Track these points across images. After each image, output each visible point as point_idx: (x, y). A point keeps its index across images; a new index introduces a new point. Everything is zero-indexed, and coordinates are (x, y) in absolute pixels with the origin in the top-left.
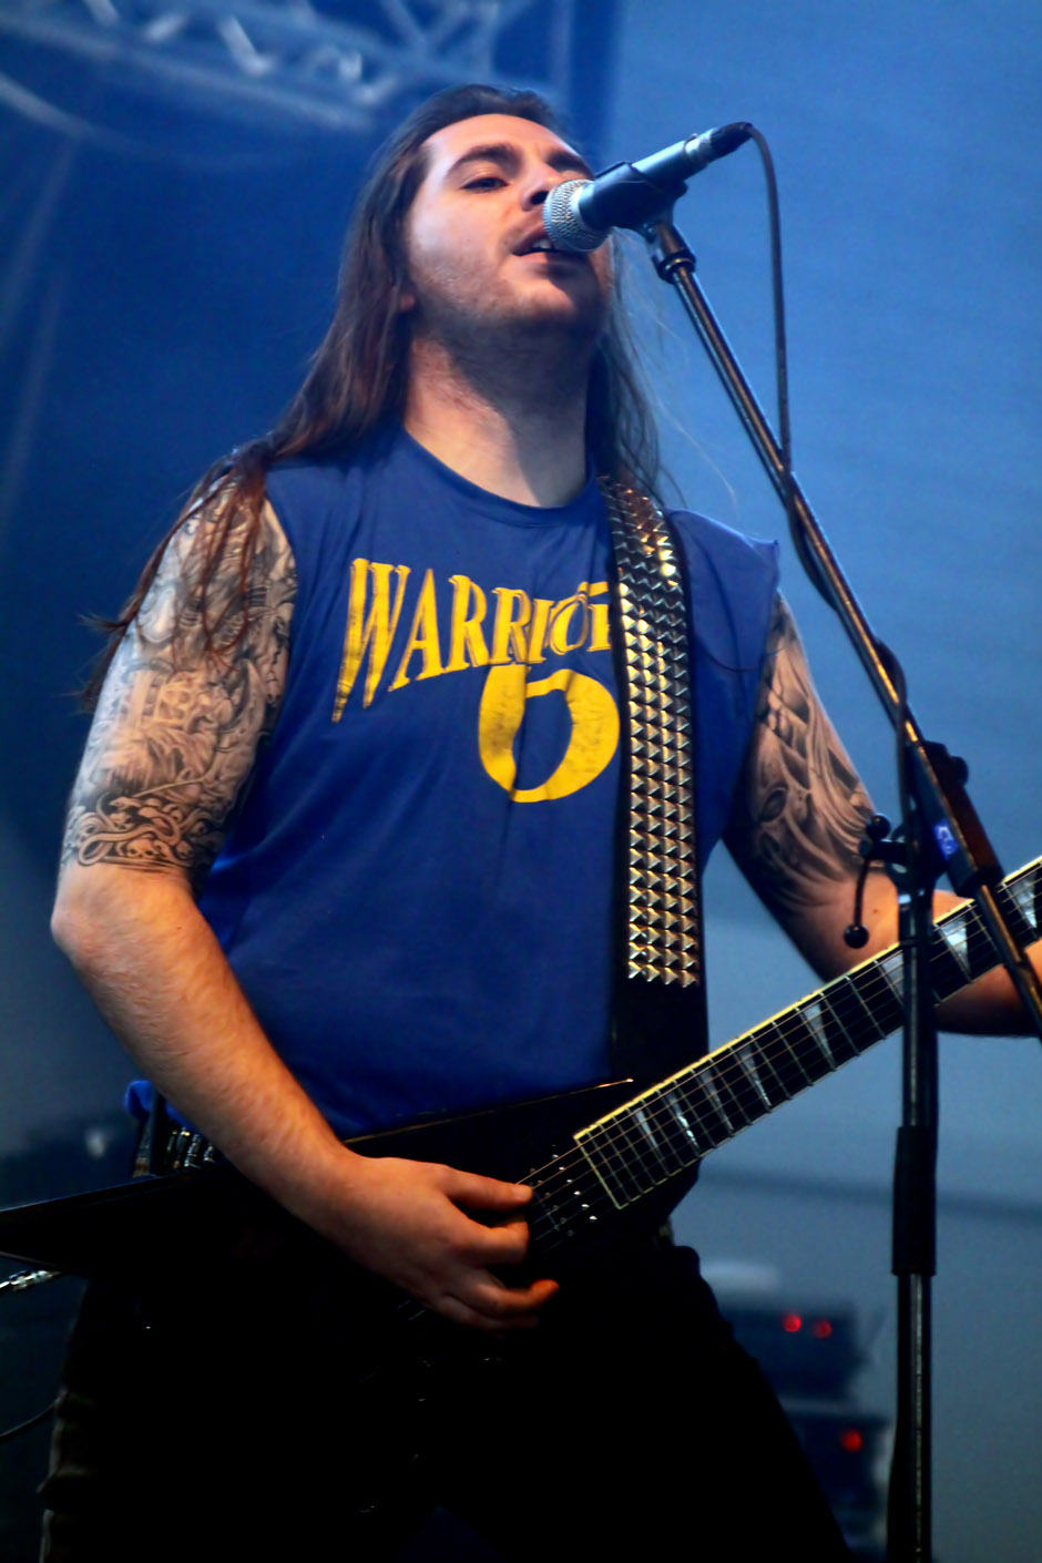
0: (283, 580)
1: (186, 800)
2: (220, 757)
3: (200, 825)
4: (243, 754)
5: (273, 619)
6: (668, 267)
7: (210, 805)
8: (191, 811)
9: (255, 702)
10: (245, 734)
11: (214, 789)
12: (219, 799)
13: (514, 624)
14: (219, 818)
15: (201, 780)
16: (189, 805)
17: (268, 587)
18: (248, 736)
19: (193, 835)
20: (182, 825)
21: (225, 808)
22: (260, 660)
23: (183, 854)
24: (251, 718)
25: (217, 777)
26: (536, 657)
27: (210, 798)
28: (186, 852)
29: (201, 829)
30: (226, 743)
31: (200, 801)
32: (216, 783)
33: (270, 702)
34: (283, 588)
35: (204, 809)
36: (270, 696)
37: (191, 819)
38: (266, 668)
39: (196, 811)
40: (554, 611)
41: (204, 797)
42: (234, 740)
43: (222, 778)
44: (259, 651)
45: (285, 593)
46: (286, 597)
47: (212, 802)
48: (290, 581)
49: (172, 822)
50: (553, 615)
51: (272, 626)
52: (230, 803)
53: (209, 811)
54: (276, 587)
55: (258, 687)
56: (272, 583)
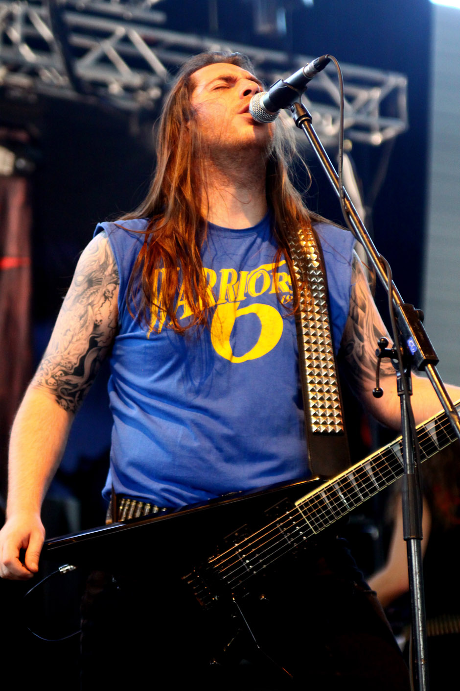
0: (111, 275)
1: (56, 362)
2: (71, 345)
3: (61, 372)
4: (82, 344)
5: (104, 290)
6: (300, 122)
7: (65, 365)
8: (57, 367)
9: (89, 323)
10: (83, 336)
11: (67, 358)
12: (69, 362)
13: (228, 285)
14: (71, 370)
15: (62, 354)
16: (56, 364)
17: (103, 278)
18: (84, 337)
19: (56, 376)
20: (52, 372)
21: (72, 366)
22: (95, 306)
23: (50, 383)
24: (87, 328)
25: (69, 354)
26: (241, 297)
27: (65, 362)
28: (52, 383)
29: (61, 374)
30: (74, 340)
31: (60, 363)
32: (68, 356)
33: (96, 323)
34: (110, 278)
35: (62, 366)
36: (97, 321)
37: (56, 370)
38: (97, 309)
39: (59, 367)
40: (249, 276)
41: (62, 361)
42: (78, 338)
43: (71, 354)
44: (95, 302)
45: (111, 280)
46: (112, 281)
47: (66, 363)
48: (114, 275)
49: (49, 370)
50: (248, 278)
51: (103, 292)
52: (75, 364)
53: (65, 367)
54: (107, 277)
55: (92, 317)
56: (105, 276)
